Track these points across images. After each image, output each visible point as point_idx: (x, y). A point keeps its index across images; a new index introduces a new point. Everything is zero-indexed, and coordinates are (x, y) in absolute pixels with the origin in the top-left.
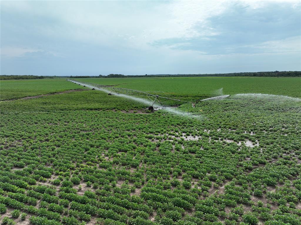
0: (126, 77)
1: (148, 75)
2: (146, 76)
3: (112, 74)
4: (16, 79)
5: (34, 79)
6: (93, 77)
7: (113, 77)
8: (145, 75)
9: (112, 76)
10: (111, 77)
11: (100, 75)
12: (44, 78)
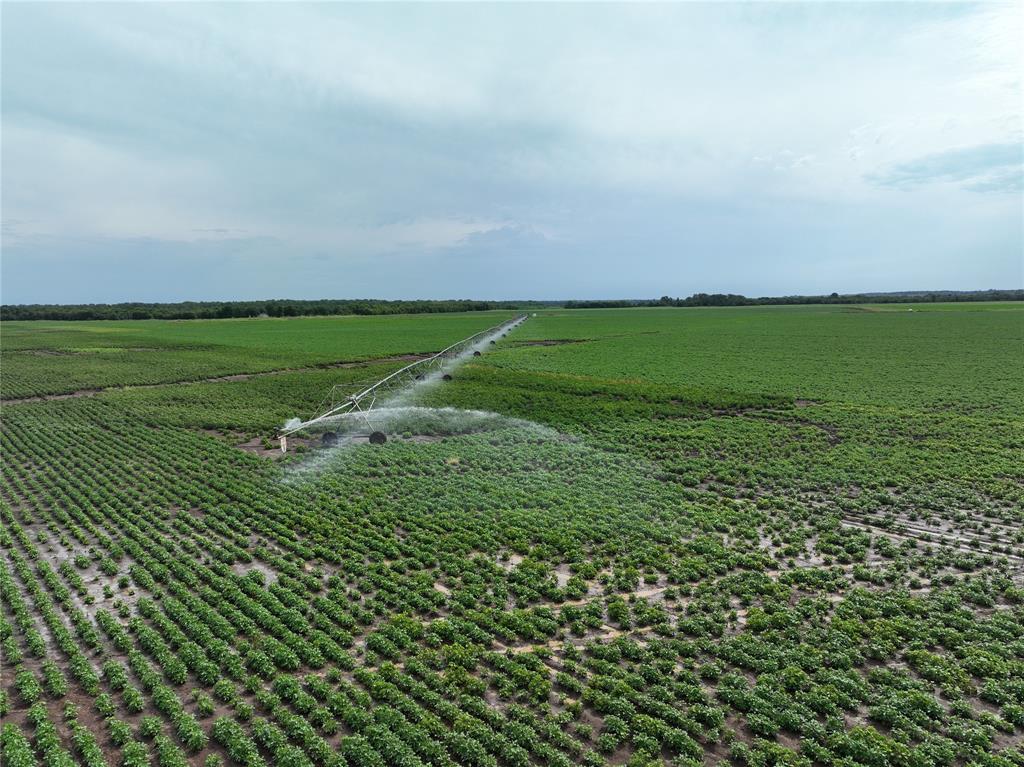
0: (752, 302)
1: (843, 297)
2: (834, 299)
3: (702, 293)
4: (412, 312)
5: (461, 311)
6: (641, 304)
7: (705, 305)
8: (830, 294)
9: (702, 300)
10: (699, 305)
11: (663, 298)
12: (492, 308)
